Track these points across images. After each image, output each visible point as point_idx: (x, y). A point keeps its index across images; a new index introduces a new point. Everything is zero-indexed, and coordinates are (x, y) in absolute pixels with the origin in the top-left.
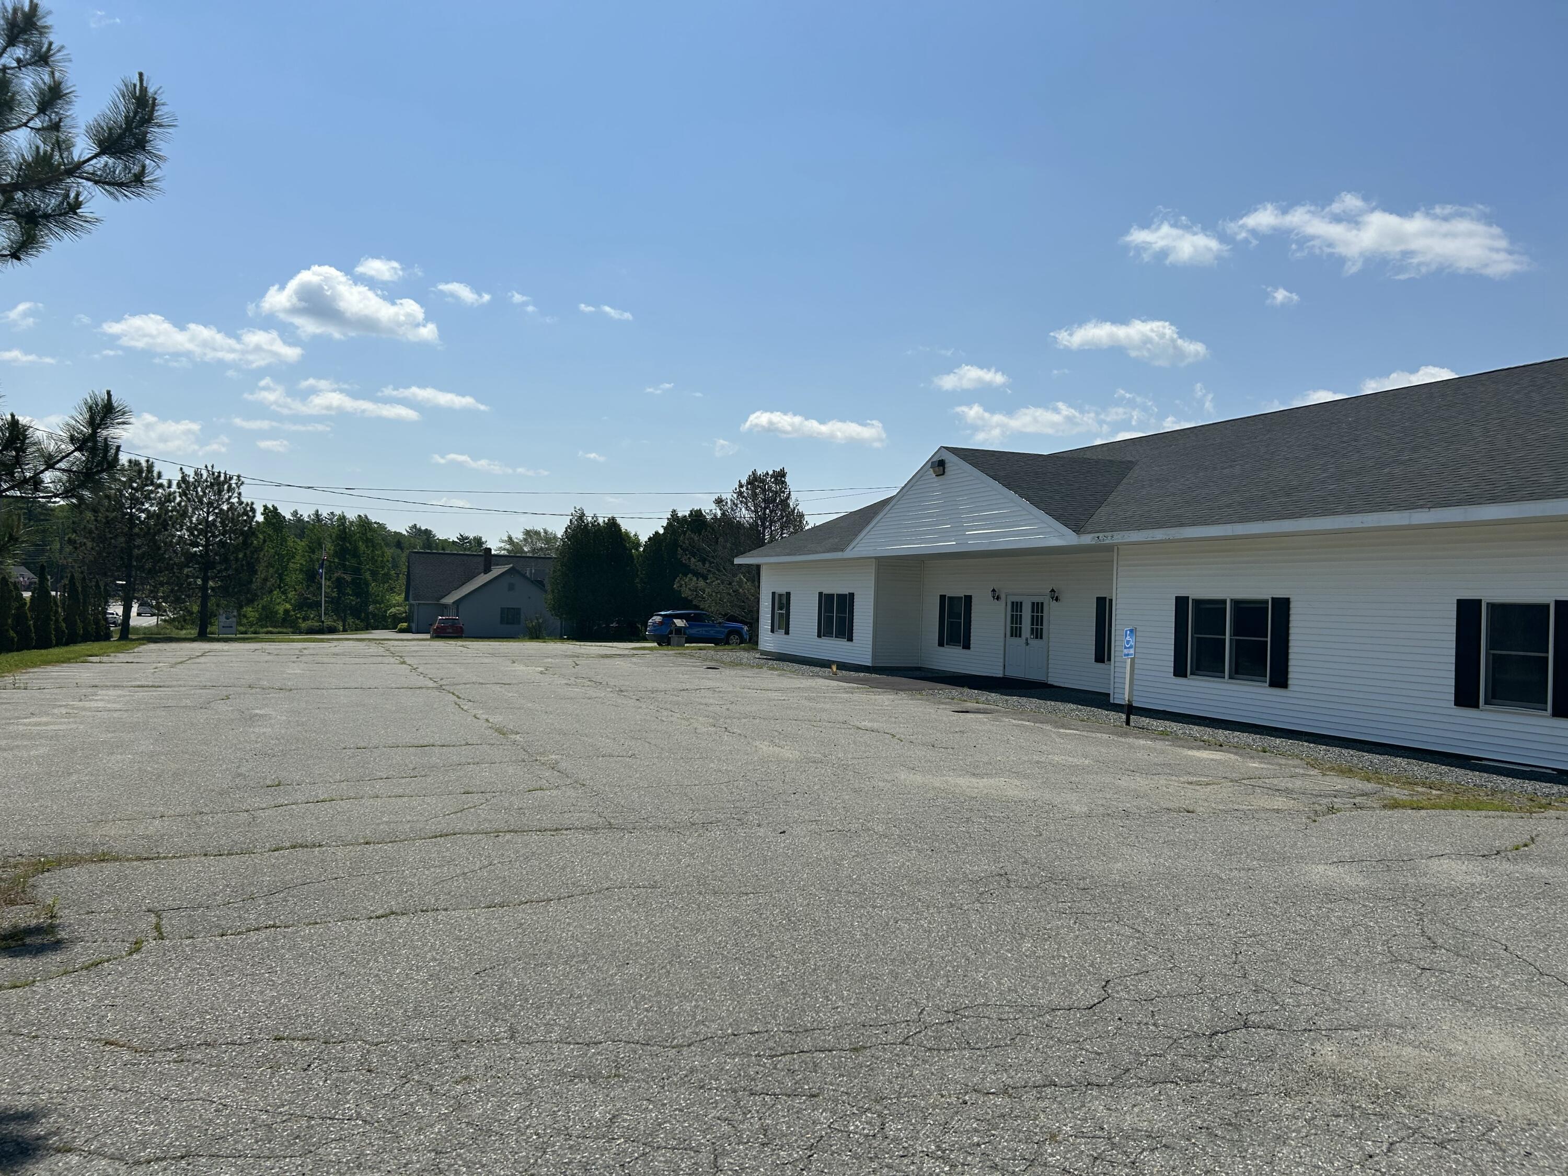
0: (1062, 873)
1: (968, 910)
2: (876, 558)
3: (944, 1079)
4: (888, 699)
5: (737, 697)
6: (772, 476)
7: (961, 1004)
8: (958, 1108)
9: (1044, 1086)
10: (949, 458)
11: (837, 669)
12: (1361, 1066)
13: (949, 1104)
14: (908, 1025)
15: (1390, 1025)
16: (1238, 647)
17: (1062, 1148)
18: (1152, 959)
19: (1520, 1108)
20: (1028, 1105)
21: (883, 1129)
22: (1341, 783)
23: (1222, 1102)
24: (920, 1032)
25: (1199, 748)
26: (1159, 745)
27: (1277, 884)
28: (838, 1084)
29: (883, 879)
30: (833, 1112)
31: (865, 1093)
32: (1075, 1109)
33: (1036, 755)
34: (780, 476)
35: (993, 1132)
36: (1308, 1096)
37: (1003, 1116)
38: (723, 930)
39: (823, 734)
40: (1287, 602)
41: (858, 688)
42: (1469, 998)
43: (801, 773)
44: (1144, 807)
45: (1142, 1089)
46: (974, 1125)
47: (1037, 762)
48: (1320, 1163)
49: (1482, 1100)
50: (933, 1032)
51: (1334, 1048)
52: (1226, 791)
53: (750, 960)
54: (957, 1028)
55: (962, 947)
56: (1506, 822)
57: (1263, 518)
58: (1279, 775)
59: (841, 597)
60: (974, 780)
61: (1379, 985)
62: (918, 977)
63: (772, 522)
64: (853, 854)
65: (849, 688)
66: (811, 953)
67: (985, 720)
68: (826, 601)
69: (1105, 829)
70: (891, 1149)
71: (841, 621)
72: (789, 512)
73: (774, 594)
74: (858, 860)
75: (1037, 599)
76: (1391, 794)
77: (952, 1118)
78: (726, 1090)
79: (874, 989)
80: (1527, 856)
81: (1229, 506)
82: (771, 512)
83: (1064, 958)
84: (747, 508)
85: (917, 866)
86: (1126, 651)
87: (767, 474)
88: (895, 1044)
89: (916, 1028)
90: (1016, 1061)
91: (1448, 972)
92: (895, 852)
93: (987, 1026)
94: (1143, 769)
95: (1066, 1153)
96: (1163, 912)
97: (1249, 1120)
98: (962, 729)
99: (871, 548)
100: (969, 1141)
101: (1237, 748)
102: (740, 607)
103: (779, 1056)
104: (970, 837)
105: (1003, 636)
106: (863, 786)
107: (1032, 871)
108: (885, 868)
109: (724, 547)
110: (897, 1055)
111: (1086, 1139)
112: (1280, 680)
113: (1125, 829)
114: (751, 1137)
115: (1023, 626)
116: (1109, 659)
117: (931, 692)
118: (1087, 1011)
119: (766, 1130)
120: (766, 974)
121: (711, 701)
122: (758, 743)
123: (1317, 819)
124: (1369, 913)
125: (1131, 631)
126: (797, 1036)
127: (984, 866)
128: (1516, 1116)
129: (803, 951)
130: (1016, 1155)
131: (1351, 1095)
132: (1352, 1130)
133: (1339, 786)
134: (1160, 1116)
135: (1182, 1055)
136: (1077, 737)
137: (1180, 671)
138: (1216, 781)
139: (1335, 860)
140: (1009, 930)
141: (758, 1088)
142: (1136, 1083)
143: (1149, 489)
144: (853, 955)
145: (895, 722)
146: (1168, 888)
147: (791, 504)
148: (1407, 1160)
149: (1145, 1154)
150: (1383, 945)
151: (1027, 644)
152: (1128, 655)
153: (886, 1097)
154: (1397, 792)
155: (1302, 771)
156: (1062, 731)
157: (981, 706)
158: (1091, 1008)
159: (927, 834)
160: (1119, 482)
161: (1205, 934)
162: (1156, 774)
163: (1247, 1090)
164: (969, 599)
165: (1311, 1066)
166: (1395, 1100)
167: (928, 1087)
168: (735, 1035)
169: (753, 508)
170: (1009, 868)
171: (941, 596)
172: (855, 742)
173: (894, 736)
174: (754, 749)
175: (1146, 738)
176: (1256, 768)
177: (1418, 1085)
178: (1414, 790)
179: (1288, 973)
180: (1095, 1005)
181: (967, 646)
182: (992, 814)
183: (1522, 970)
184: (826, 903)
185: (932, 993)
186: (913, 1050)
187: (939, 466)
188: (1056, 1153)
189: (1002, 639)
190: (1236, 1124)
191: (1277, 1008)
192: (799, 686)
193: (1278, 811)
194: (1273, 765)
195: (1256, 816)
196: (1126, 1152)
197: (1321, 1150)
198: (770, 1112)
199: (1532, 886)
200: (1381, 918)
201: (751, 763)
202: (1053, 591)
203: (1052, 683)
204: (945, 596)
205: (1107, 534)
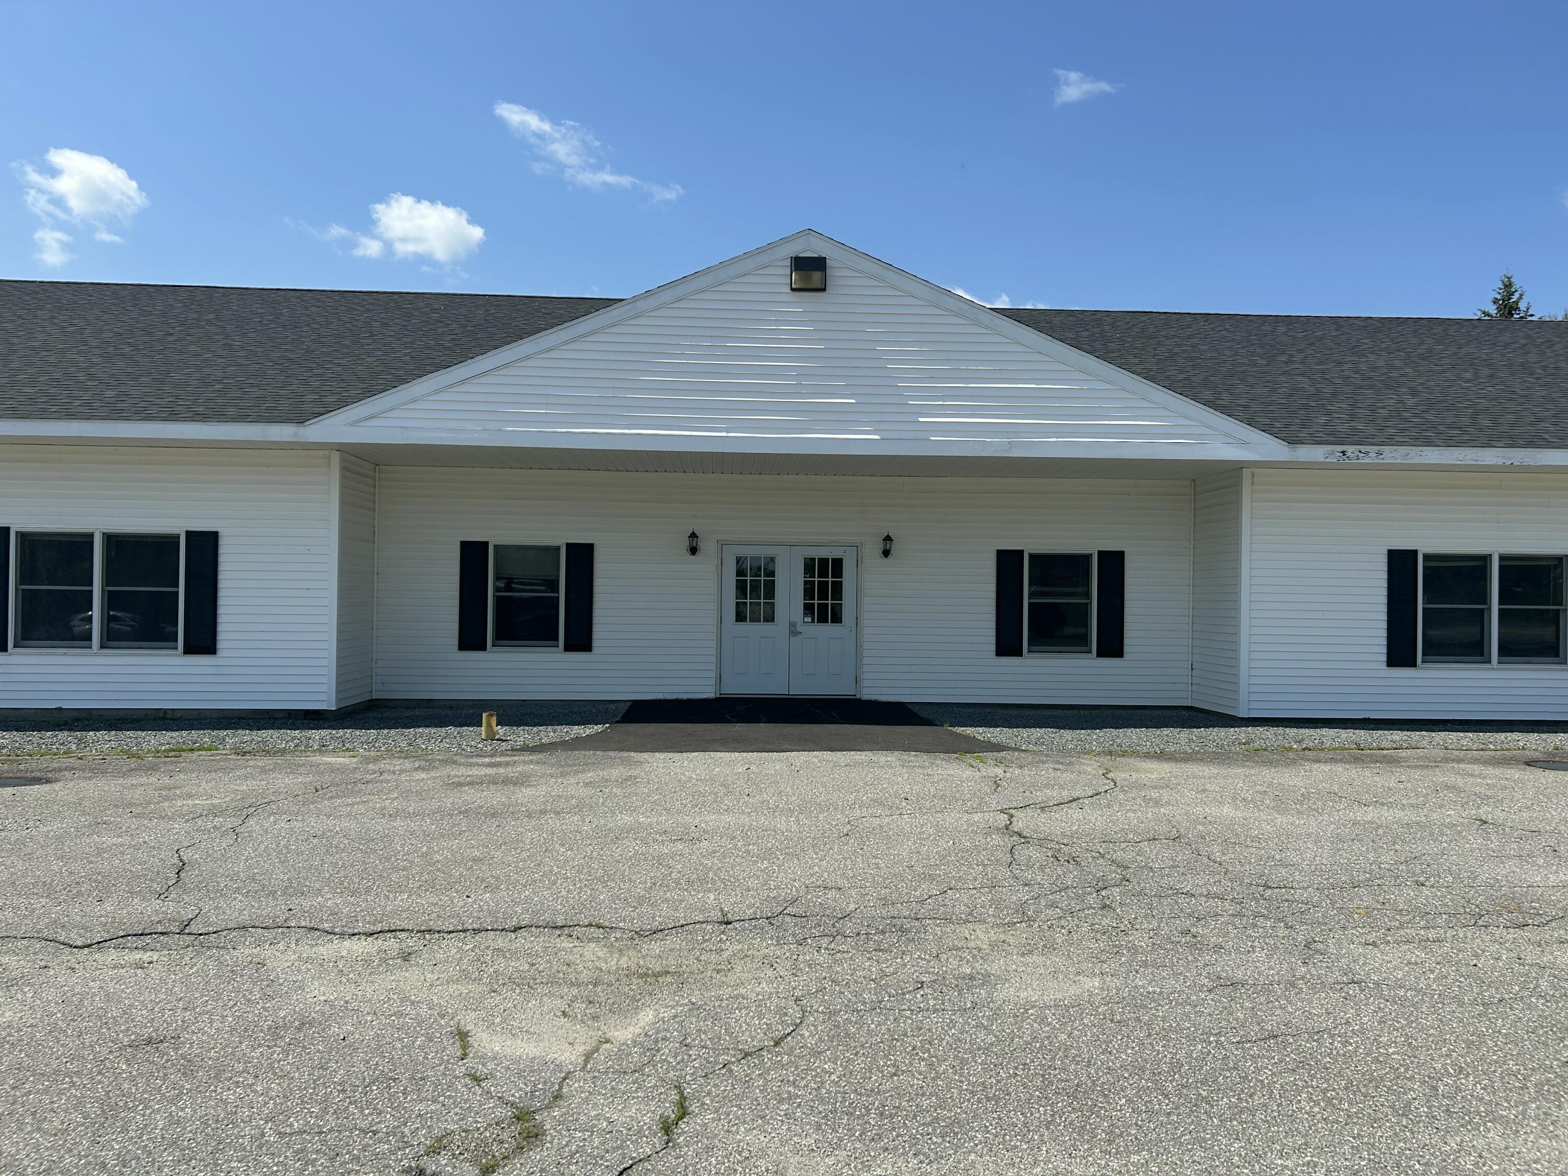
75: (820, 553)
115: (778, 601)
137: (1400, 659)
151: (795, 633)
164: (582, 550)
171: (466, 544)
181: (579, 645)
189: (713, 628)
202: (888, 538)
203: (873, 698)
204: (487, 543)
205: (1364, 448)
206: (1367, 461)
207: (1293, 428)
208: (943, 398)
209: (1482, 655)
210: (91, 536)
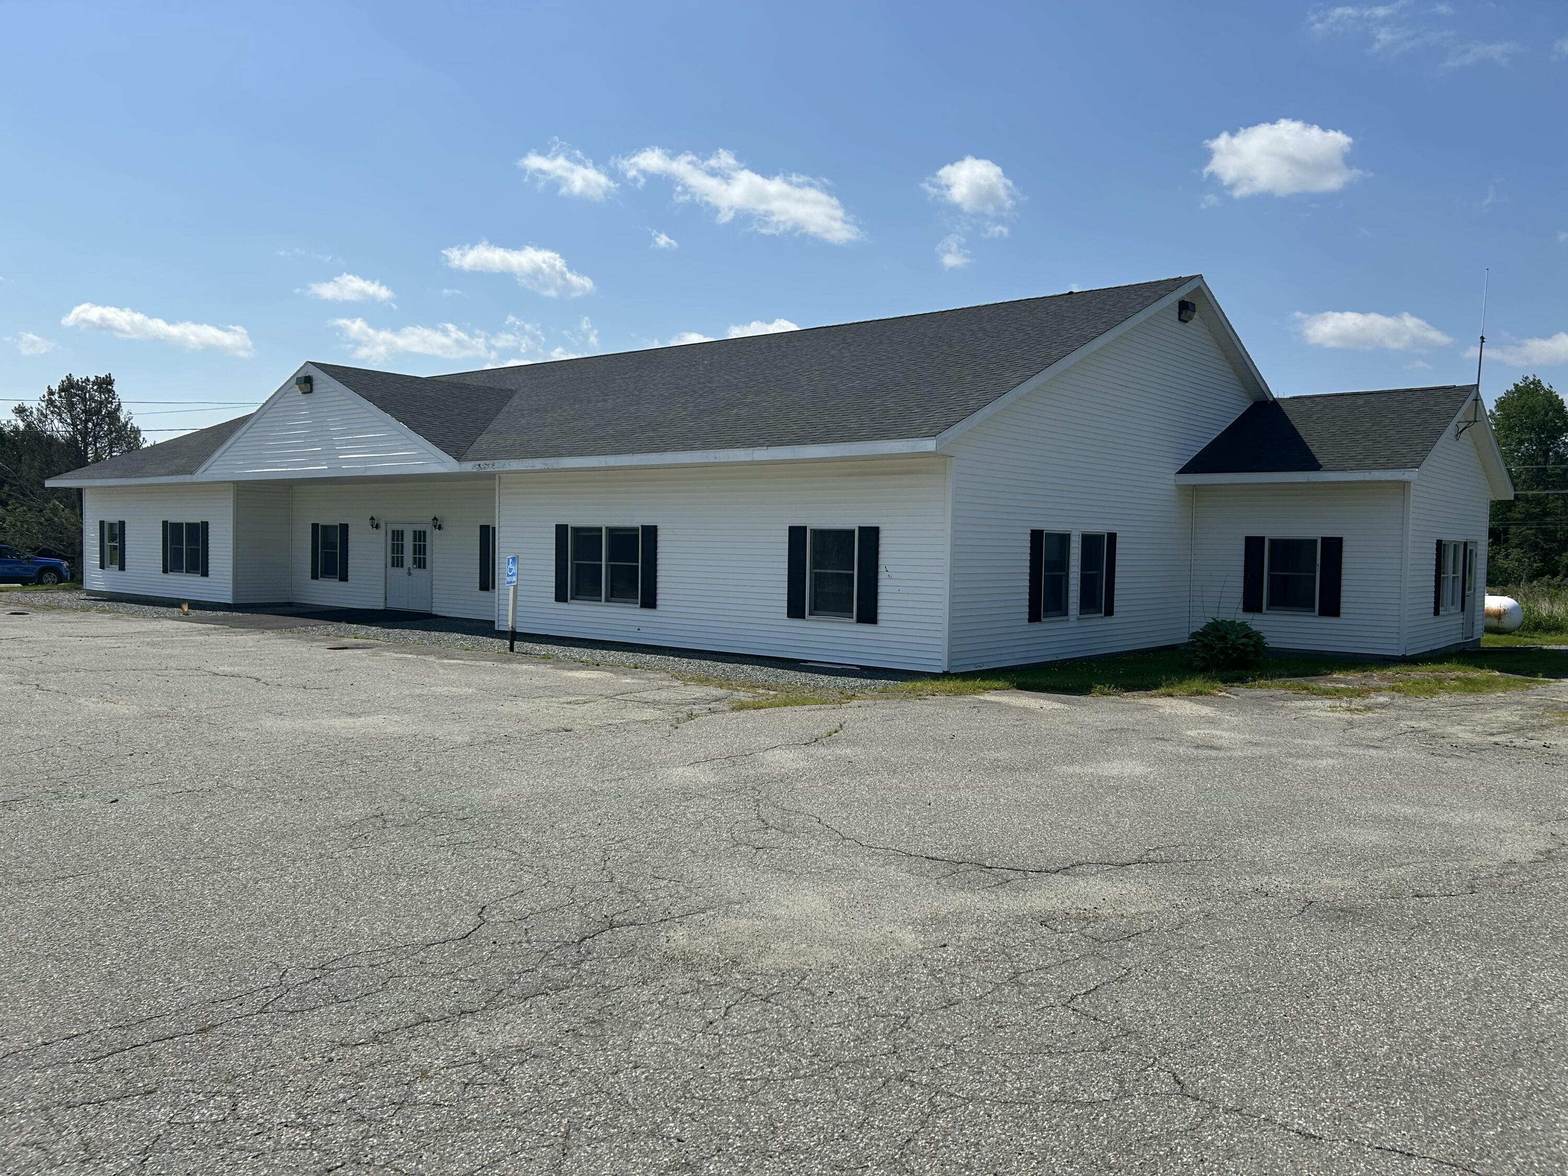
0: (441, 806)
1: (339, 857)
2: (234, 482)
3: (307, 1041)
4: (253, 639)
5: (54, 646)
6: (94, 383)
7: (329, 957)
8: (323, 1067)
9: (417, 1025)
10: (317, 375)
11: (189, 608)
12: (706, 945)
13: (312, 1066)
14: (268, 992)
15: (730, 903)
16: (612, 570)
17: (433, 1083)
18: (527, 878)
19: (827, 955)
20: (398, 1047)
21: (234, 1110)
22: (698, 691)
23: (588, 1002)
24: (281, 996)
25: (578, 669)
26: (541, 668)
27: (643, 790)
28: (181, 1073)
29: (242, 838)
30: (174, 1105)
31: (214, 1075)
32: (448, 1041)
33: (418, 688)
34: (105, 384)
35: (361, 1084)
36: (661, 981)
37: (372, 1064)
38: (30, 925)
39: (170, 684)
40: (654, 529)
41: (215, 629)
42: (791, 868)
43: (141, 731)
44: (525, 731)
45: (514, 1007)
46: (341, 1082)
47: (419, 696)
48: (670, 1039)
49: (799, 954)
50: (296, 993)
51: (685, 932)
52: (599, 708)
53: (68, 954)
54: (324, 984)
55: (332, 898)
56: (822, 713)
57: (633, 451)
58: (648, 689)
59: (192, 527)
60: (350, 720)
61: (723, 869)
62: (281, 937)
63: (96, 438)
64: (206, 815)
65: (205, 629)
66: (148, 933)
67: (364, 655)
68: (172, 532)
69: (486, 756)
70: (243, 1130)
71: (193, 554)
72: (120, 427)
73: (102, 523)
74: (212, 821)
75: (419, 528)
76: (739, 697)
77: (316, 1080)
78: (35, 1110)
79: (227, 960)
80: (837, 741)
81: (602, 438)
82: (95, 425)
83: (441, 891)
84: (61, 420)
85: (282, 819)
86: (509, 579)
87: (88, 380)
88: (252, 1015)
89: (277, 992)
90: (388, 1005)
91: (777, 848)
92: (256, 807)
93: (357, 976)
94: (525, 693)
95: (437, 1086)
96: (539, 830)
97: (611, 1014)
98: (338, 667)
99: (228, 471)
100: (334, 1100)
101: (613, 667)
102: (55, 539)
103: (105, 1057)
104: (344, 780)
105: (383, 566)
106: (219, 738)
107: (410, 808)
108: (244, 826)
109: (30, 467)
110: (254, 1026)
111: (457, 1068)
112: (650, 602)
113: (505, 754)
114: (67, 1157)
115: (405, 555)
116: (494, 587)
117: (303, 629)
118: (462, 940)
119: (87, 1145)
120: (89, 966)
121: (17, 653)
122: (82, 700)
123: (678, 725)
124: (718, 805)
125: (513, 559)
126: (128, 1030)
127: (359, 810)
128: (823, 963)
129: (138, 933)
130: (385, 1102)
131: (697, 971)
132: (697, 1003)
133: (698, 694)
134: (530, 1028)
135: (553, 966)
136: (461, 666)
137: (561, 596)
138: (593, 699)
139: (692, 761)
140: (384, 872)
141: (76, 1099)
142: (509, 1001)
143: (529, 418)
144: (202, 927)
145: (261, 665)
146: (544, 806)
147: (122, 417)
148: (739, 1020)
149: (514, 1068)
150: (727, 832)
151: (410, 574)
152: (511, 582)
153: (239, 1075)
154: (743, 696)
155: (667, 683)
156: (446, 661)
157: (360, 641)
158: (467, 936)
159: (295, 783)
160: (498, 411)
161: (577, 846)
162: (537, 697)
163: (609, 986)
164: (344, 528)
165: (666, 952)
166: (732, 969)
167: (290, 1052)
168: (46, 1044)
169: (69, 421)
170: (386, 808)
171: (313, 525)
172: (210, 691)
173: (258, 680)
174: (76, 707)
175: (529, 662)
176: (628, 683)
177: (751, 951)
178: (756, 693)
179: (650, 871)
180: (470, 933)
181: (344, 578)
182: (369, 754)
183: (830, 837)
184: (170, 874)
185: (296, 952)
186: (273, 1017)
187: (305, 382)
188: (427, 1090)
189: (383, 570)
190: (599, 1020)
191: (638, 905)
192: (139, 630)
193: (646, 722)
194: (643, 679)
195: (627, 728)
196: (497, 1071)
197: (671, 1027)
198: (92, 1123)
199: (840, 765)
200: (727, 809)
201: (72, 725)
202: (435, 519)
203: (436, 613)
204: (318, 524)
205: (488, 462)
206: (490, 470)
208: (346, 444)
210: (183, 524)
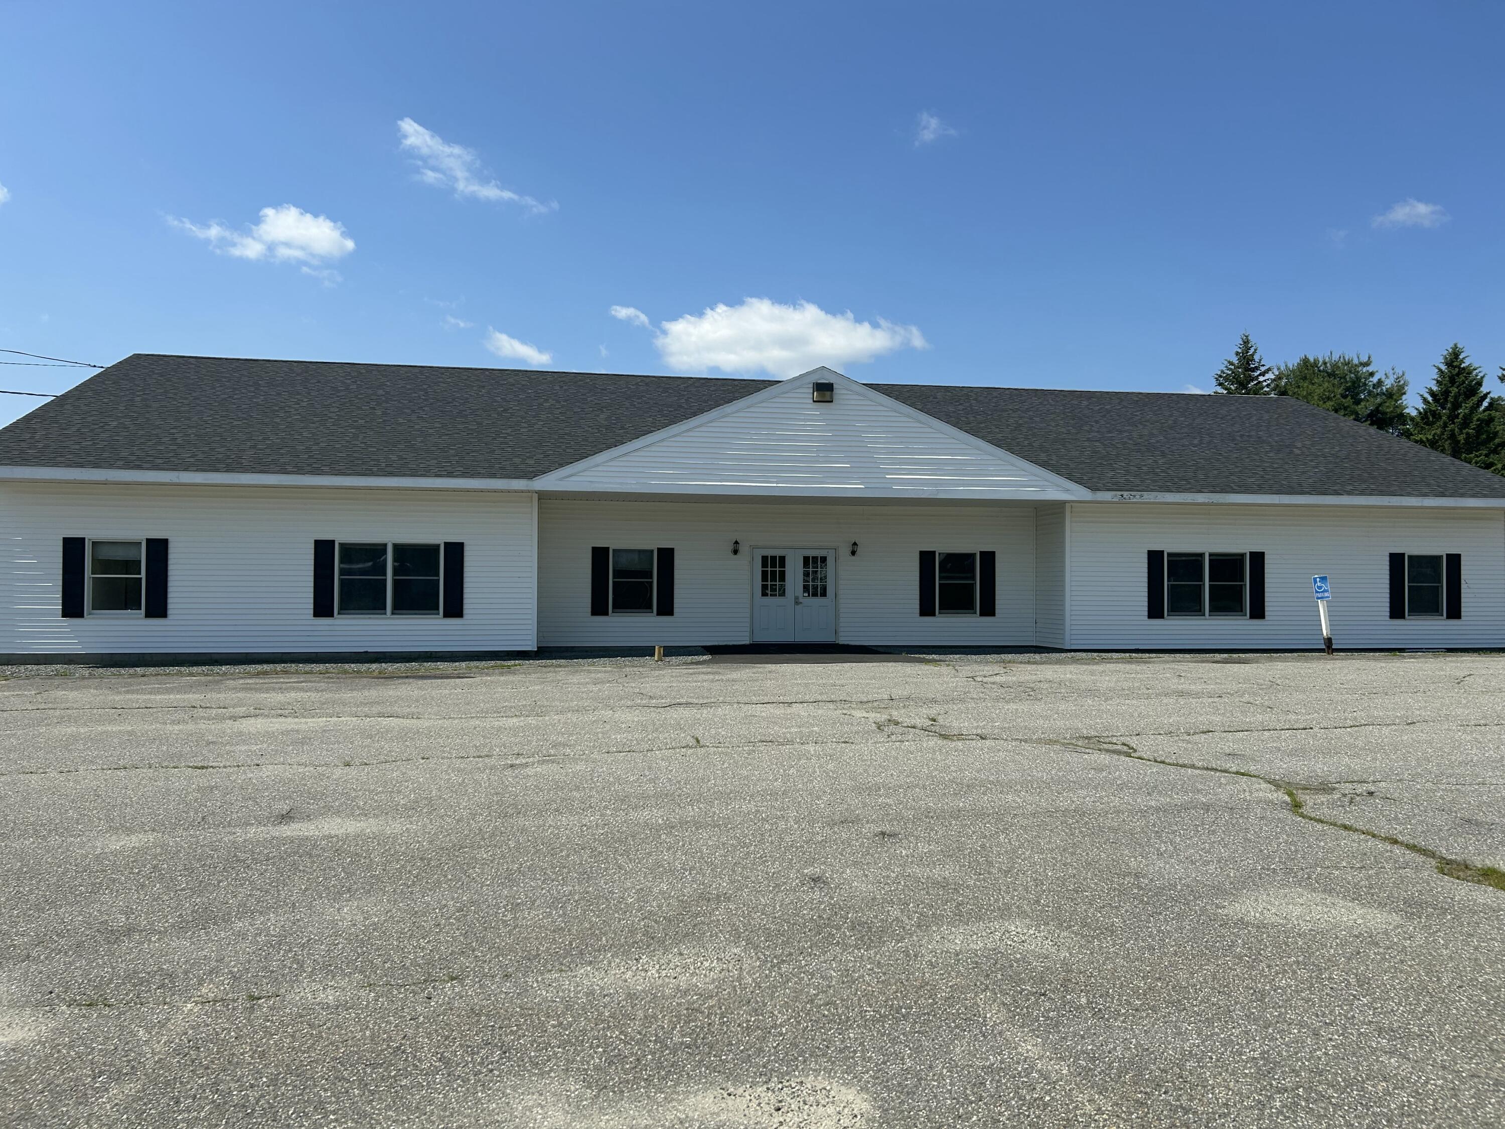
40: (1262, 554)
59: (415, 549)
68: (348, 554)
75: (813, 553)
105: (747, 596)
112: (1259, 613)
115: (787, 583)
137: (1155, 614)
151: (798, 603)
164: (667, 552)
171: (595, 549)
181: (666, 612)
189: (747, 600)
202: (855, 544)
203: (846, 643)
204: (608, 548)
205: (1133, 493)
206: (1135, 500)
207: (1095, 480)
208: (899, 464)
209: (1200, 611)
210: (385, 545)
